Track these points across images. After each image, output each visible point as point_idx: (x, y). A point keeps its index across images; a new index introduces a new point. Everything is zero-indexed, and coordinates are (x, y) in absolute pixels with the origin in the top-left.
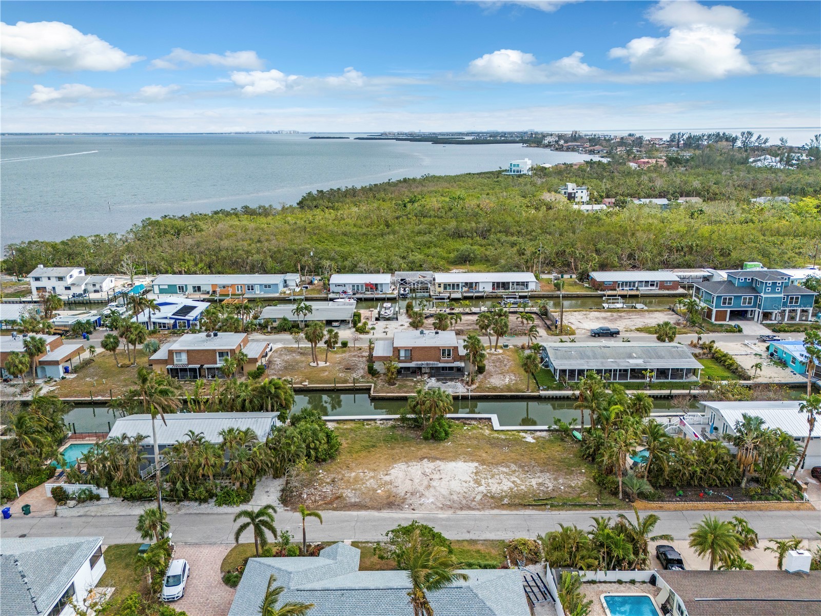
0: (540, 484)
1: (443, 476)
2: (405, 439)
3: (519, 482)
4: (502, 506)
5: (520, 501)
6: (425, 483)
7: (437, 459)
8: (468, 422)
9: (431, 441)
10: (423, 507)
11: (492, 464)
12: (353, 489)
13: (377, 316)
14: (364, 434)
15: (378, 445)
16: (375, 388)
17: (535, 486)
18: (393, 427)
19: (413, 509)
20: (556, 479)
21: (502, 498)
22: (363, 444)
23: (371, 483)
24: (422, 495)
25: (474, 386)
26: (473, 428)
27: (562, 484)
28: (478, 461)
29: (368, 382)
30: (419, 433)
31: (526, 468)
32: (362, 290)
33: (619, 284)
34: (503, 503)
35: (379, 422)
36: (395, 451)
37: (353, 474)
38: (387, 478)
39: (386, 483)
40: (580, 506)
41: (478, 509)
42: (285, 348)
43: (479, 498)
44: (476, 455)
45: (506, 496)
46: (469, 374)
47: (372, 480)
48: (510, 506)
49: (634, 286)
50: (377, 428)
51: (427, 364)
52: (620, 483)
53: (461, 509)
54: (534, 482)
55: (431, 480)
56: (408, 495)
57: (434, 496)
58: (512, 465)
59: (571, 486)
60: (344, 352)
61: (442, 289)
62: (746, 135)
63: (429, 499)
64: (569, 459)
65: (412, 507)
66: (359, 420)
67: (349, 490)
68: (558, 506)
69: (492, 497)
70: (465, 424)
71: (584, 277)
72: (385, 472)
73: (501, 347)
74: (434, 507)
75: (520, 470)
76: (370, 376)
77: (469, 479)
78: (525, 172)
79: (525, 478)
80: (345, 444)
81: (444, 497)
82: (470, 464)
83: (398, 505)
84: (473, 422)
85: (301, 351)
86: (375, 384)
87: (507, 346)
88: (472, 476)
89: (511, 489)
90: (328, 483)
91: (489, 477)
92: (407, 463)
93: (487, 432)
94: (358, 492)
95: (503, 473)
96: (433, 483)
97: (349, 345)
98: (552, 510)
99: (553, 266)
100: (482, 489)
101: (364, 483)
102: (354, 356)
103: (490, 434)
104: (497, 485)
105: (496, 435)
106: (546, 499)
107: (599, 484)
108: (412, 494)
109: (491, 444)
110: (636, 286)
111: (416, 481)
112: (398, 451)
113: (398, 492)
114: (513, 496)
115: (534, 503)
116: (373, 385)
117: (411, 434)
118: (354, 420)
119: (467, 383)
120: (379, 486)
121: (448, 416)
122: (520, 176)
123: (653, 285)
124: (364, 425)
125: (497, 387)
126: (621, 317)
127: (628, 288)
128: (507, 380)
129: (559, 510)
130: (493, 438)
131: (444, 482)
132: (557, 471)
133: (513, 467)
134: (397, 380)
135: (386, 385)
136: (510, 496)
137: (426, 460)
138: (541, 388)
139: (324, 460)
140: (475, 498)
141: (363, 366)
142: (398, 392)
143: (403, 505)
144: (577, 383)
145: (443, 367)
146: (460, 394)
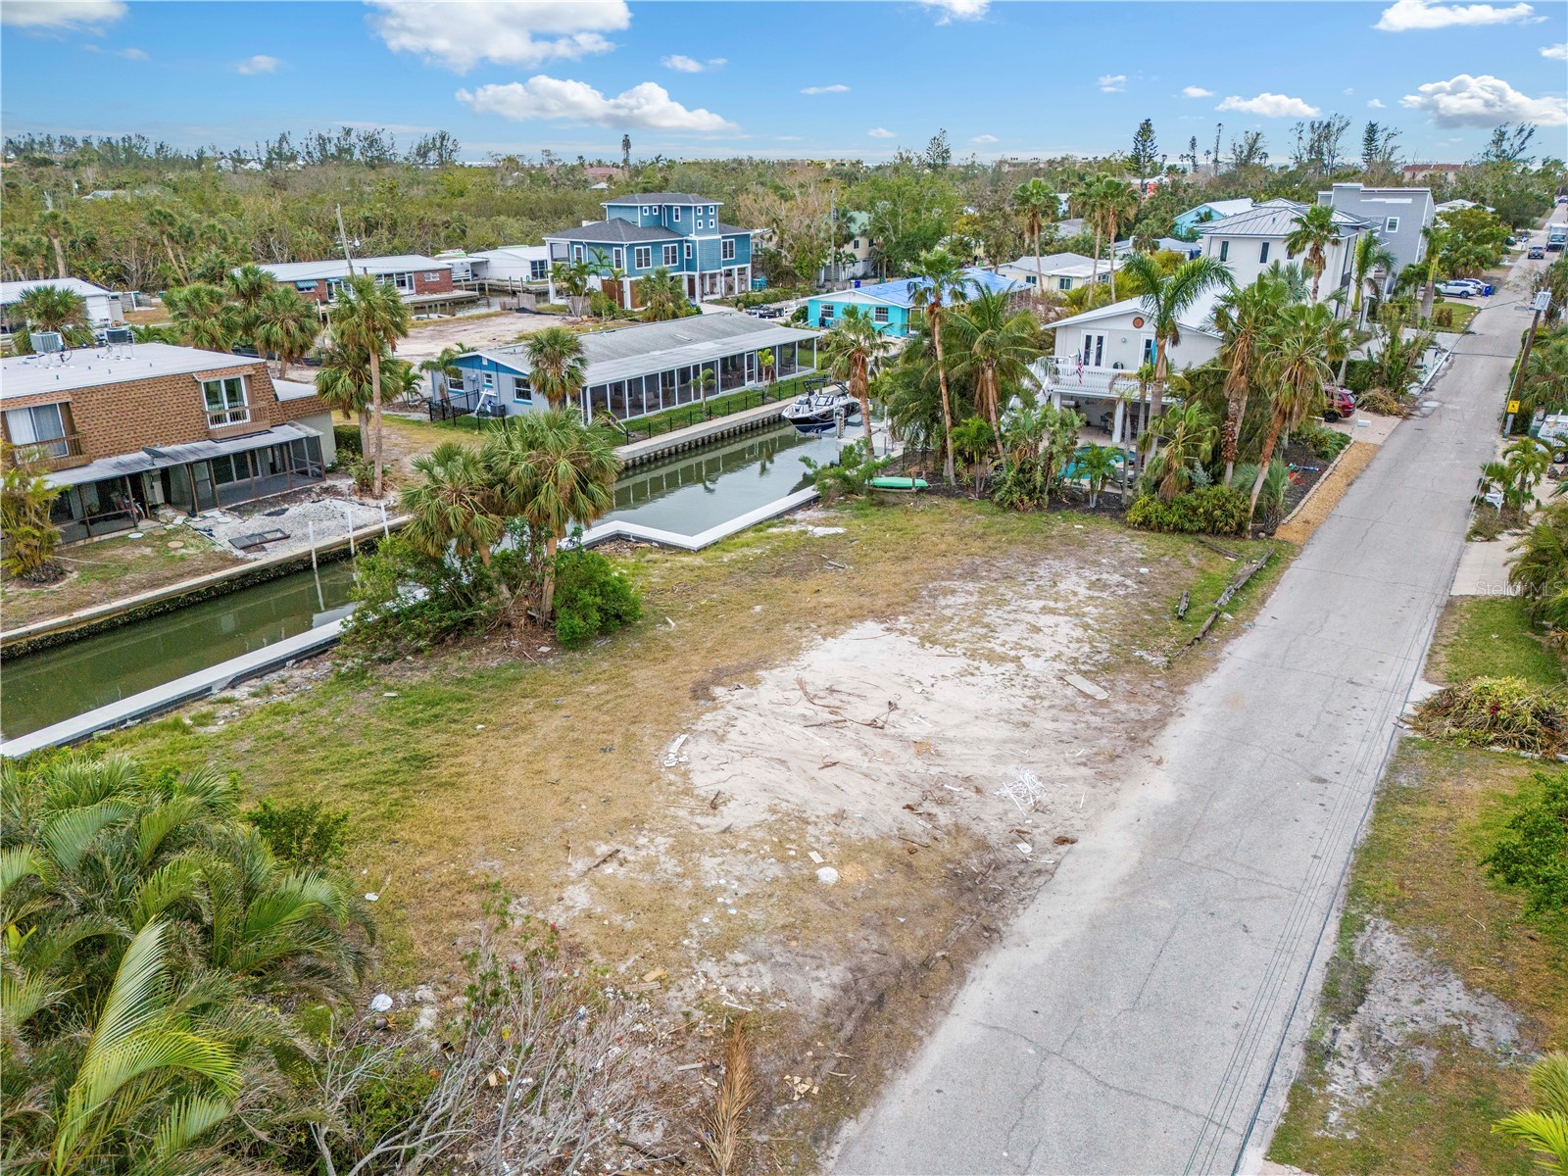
1: (877, 696)
3: (1054, 605)
4: (1179, 674)
5: (1170, 639)
6: (887, 744)
19: (1065, 841)
24: (972, 784)
26: (636, 569)
35: (234, 694)
41: (1167, 715)
43: (1090, 689)
44: (814, 610)
45: (1122, 648)
48: (1186, 660)
53: (1140, 741)
55: (874, 725)
56: (934, 810)
57: (999, 760)
65: (1043, 838)
68: (1231, 605)
72: (692, 802)
82: (856, 632)
83: (994, 867)
89: (1086, 627)
92: (685, 731)
96: (910, 731)
98: (1250, 620)
108: (937, 801)
109: (776, 574)
115: (1195, 626)
129: (1254, 612)
131: (921, 708)
136: (1127, 642)
144: (633, 421)
145: (240, 456)
146: (351, 535)
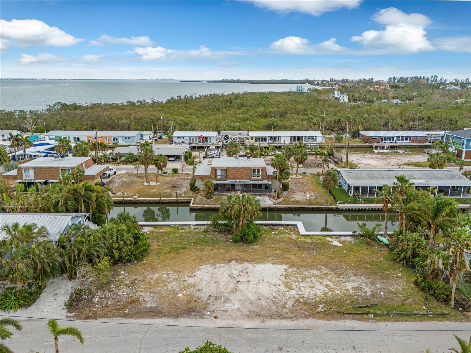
0: (356, 289)
1: (251, 278)
2: (215, 242)
3: (332, 286)
4: (317, 315)
5: (338, 309)
6: (232, 286)
7: (245, 261)
8: (275, 228)
9: (240, 244)
10: (227, 314)
11: (302, 266)
12: (152, 293)
13: (205, 156)
14: (177, 237)
15: (188, 247)
16: (194, 200)
17: (352, 291)
18: (206, 231)
19: (216, 317)
20: (372, 283)
21: (316, 305)
22: (174, 246)
23: (174, 286)
24: (227, 300)
25: (280, 200)
26: (280, 233)
27: (381, 289)
28: (287, 263)
29: (189, 197)
30: (229, 236)
31: (338, 271)
32: (196, 141)
33: (382, 138)
34: (318, 310)
35: (192, 227)
36: (204, 253)
37: (157, 275)
38: (191, 280)
39: (190, 286)
40: (407, 315)
41: (290, 318)
42: (127, 173)
43: (290, 304)
44: (285, 258)
45: (321, 303)
46: (275, 191)
47: (174, 283)
48: (328, 314)
49: (393, 140)
50: (190, 232)
51: (240, 182)
52: (454, 290)
53: (271, 317)
54: (349, 286)
55: (238, 282)
56: (212, 299)
57: (240, 301)
58: (323, 268)
59: (392, 292)
60: (174, 176)
61: (254, 141)
62: (434, 77)
63: (234, 306)
64: (381, 262)
65: (214, 314)
66: (175, 225)
67: (148, 293)
68: (383, 315)
69: (306, 303)
70: (273, 230)
71: (355, 135)
72: (190, 274)
73: (300, 174)
74: (240, 314)
75: (332, 273)
76: (192, 192)
77: (278, 282)
78: (306, 91)
79: (339, 281)
80: (155, 246)
81: (251, 302)
82: (279, 266)
83: (199, 312)
84: (280, 228)
85: (140, 175)
86: (195, 198)
87: (305, 173)
88: (282, 278)
89: (325, 294)
90: (126, 285)
91: (300, 280)
92: (214, 264)
93: (294, 237)
94: (157, 295)
95: (315, 276)
96: (240, 287)
97: (179, 172)
98: (377, 321)
99: (332, 130)
100: (293, 293)
101: (166, 286)
102: (181, 179)
103: (297, 238)
104: (309, 290)
105: (303, 239)
106: (367, 307)
107: (423, 290)
108: (216, 298)
109: (299, 247)
110: (395, 140)
111: (222, 283)
112: (207, 253)
113: (201, 295)
114: (329, 303)
115: (353, 311)
116: (193, 199)
117: (221, 237)
118: (170, 225)
119: (274, 197)
120: (181, 290)
121: (257, 222)
122: (303, 93)
123: (406, 139)
124: (178, 230)
125: (299, 201)
126: (389, 157)
127: (389, 142)
128: (308, 196)
129: (385, 321)
130: (300, 241)
131: (252, 285)
132: (371, 274)
133: (325, 270)
134: (214, 195)
135: (205, 199)
136: (325, 302)
137: (234, 262)
138: (338, 202)
139: (129, 261)
140: (286, 304)
141: (186, 185)
142: (214, 204)
143: (204, 312)
144: (369, 198)
145: (253, 185)
146: (268, 206)
